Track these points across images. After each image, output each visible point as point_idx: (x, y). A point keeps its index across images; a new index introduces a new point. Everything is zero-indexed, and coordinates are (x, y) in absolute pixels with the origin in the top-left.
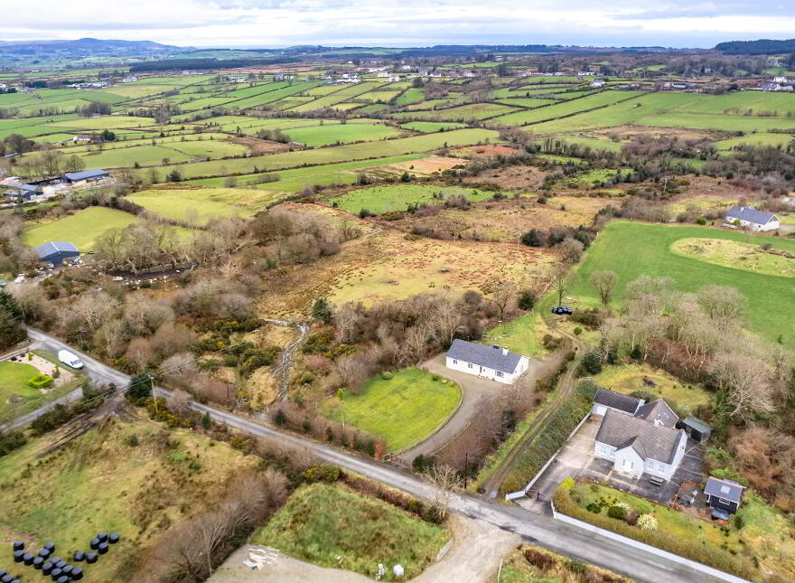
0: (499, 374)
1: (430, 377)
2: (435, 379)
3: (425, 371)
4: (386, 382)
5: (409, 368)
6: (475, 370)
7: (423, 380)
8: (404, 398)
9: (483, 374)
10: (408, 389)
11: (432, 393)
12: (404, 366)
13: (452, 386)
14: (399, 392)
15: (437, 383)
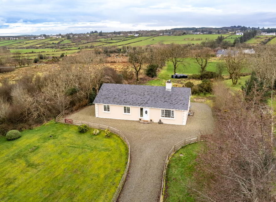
0: (168, 114)
1: (74, 129)
2: (83, 131)
3: (69, 124)
4: (9, 144)
5: (46, 123)
6: (134, 114)
7: (65, 135)
8: (31, 165)
9: (146, 118)
10: (41, 150)
11: (78, 151)
12: (39, 122)
13: (108, 136)
14: (25, 156)
15: (85, 137)
